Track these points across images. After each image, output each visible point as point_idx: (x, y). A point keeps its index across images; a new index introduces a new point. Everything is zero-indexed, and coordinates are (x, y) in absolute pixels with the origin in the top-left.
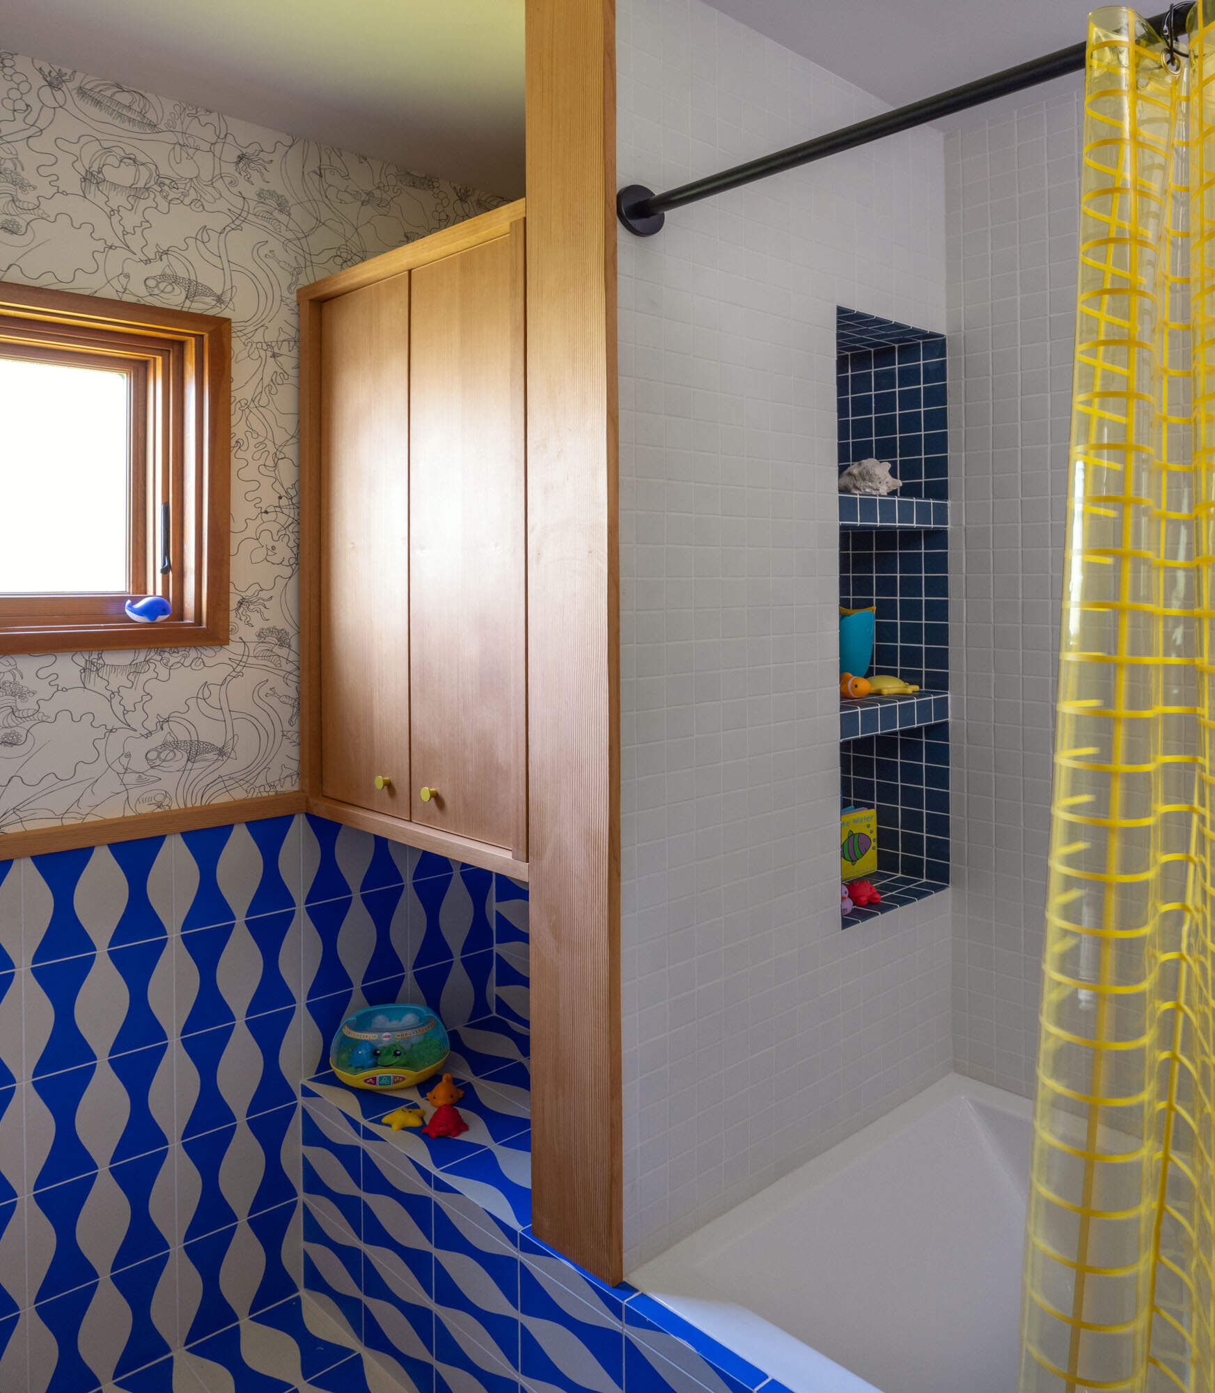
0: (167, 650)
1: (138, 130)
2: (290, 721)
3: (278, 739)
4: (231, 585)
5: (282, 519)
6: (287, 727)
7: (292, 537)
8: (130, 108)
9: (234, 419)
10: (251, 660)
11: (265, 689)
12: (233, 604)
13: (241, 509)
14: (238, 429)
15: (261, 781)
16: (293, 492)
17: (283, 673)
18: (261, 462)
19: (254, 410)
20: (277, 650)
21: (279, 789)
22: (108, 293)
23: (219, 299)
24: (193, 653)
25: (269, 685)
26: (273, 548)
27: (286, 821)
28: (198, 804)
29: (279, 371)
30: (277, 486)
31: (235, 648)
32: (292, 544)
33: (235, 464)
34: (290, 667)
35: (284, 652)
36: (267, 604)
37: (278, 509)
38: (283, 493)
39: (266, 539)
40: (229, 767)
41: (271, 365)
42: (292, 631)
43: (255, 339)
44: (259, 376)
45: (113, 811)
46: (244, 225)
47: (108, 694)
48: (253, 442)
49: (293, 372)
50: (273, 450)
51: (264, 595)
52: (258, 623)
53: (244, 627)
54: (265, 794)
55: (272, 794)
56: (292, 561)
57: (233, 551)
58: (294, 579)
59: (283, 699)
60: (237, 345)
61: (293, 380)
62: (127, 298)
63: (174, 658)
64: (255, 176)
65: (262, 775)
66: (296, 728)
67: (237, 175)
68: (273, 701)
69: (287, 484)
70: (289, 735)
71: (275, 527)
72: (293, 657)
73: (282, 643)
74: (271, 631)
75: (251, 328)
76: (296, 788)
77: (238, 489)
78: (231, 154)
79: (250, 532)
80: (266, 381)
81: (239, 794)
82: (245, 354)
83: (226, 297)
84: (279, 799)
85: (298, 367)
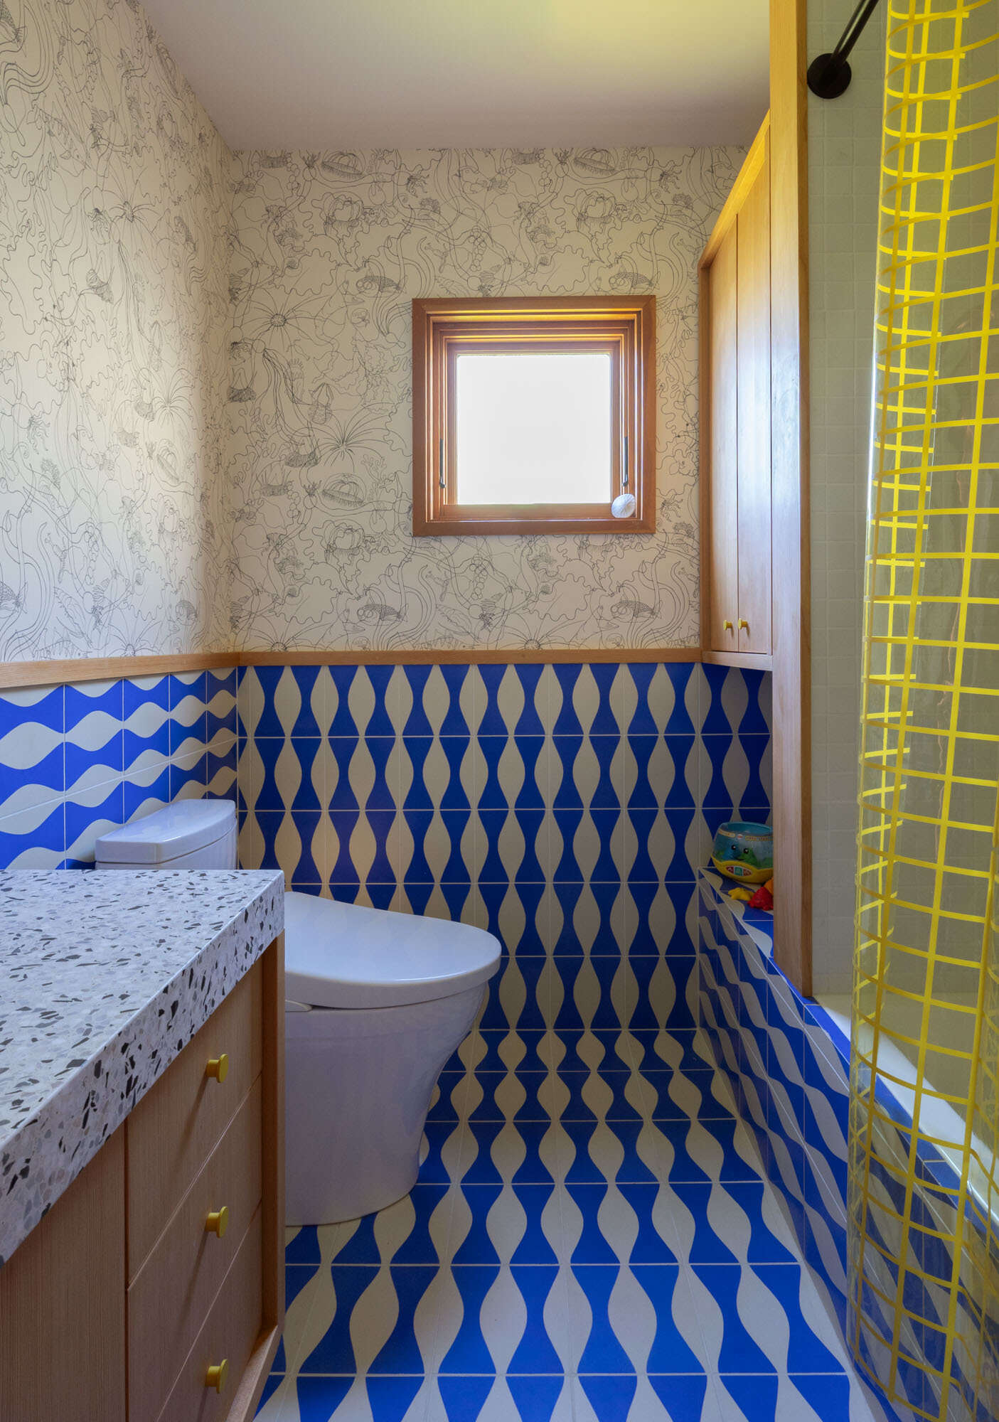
0: (622, 536)
1: (604, 176)
2: (694, 594)
3: (687, 607)
4: (657, 491)
5: (689, 440)
6: (692, 599)
7: (695, 454)
8: (600, 162)
9: (658, 370)
10: (670, 547)
11: (678, 569)
12: (658, 505)
13: (664, 435)
14: (661, 375)
15: (676, 637)
16: (695, 420)
17: (689, 557)
18: (676, 399)
19: (672, 361)
20: (686, 540)
21: (687, 644)
22: (590, 293)
23: (650, 283)
24: (636, 539)
25: (681, 566)
26: (683, 463)
27: (691, 665)
28: (639, 648)
29: (686, 329)
30: (686, 417)
31: (659, 536)
32: (695, 460)
33: (659, 402)
34: (694, 553)
35: (690, 541)
36: (680, 505)
37: (686, 434)
38: (689, 421)
39: (679, 457)
40: (658, 623)
41: (682, 326)
42: (695, 526)
43: (672, 308)
44: (674, 335)
45: (593, 644)
46: (665, 225)
47: (591, 564)
48: (670, 384)
49: (695, 329)
50: (682, 389)
51: (678, 498)
52: (675, 520)
53: (666, 521)
54: (678, 647)
55: (683, 647)
56: (695, 472)
57: (658, 466)
58: (697, 485)
59: (689, 576)
60: (660, 315)
61: (695, 335)
62: (601, 294)
63: (626, 543)
64: (671, 185)
65: (676, 632)
66: (697, 600)
67: (660, 189)
68: (684, 578)
69: (692, 415)
70: (694, 604)
71: (684, 447)
72: (696, 546)
73: (689, 535)
74: (682, 524)
75: (669, 300)
76: (697, 645)
77: (661, 419)
78: (656, 175)
79: (669, 452)
80: (679, 337)
81: (663, 644)
82: (665, 320)
83: (654, 282)
84: (688, 651)
85: (697, 324)
